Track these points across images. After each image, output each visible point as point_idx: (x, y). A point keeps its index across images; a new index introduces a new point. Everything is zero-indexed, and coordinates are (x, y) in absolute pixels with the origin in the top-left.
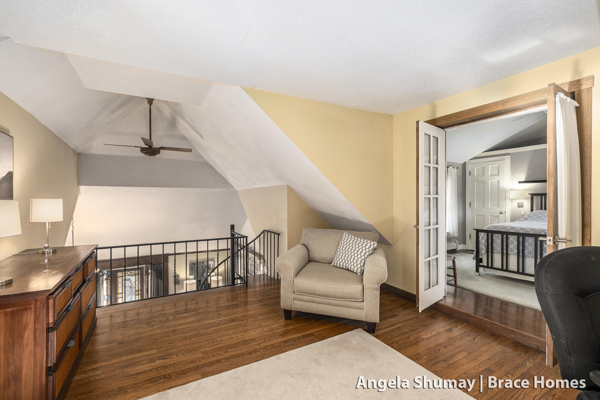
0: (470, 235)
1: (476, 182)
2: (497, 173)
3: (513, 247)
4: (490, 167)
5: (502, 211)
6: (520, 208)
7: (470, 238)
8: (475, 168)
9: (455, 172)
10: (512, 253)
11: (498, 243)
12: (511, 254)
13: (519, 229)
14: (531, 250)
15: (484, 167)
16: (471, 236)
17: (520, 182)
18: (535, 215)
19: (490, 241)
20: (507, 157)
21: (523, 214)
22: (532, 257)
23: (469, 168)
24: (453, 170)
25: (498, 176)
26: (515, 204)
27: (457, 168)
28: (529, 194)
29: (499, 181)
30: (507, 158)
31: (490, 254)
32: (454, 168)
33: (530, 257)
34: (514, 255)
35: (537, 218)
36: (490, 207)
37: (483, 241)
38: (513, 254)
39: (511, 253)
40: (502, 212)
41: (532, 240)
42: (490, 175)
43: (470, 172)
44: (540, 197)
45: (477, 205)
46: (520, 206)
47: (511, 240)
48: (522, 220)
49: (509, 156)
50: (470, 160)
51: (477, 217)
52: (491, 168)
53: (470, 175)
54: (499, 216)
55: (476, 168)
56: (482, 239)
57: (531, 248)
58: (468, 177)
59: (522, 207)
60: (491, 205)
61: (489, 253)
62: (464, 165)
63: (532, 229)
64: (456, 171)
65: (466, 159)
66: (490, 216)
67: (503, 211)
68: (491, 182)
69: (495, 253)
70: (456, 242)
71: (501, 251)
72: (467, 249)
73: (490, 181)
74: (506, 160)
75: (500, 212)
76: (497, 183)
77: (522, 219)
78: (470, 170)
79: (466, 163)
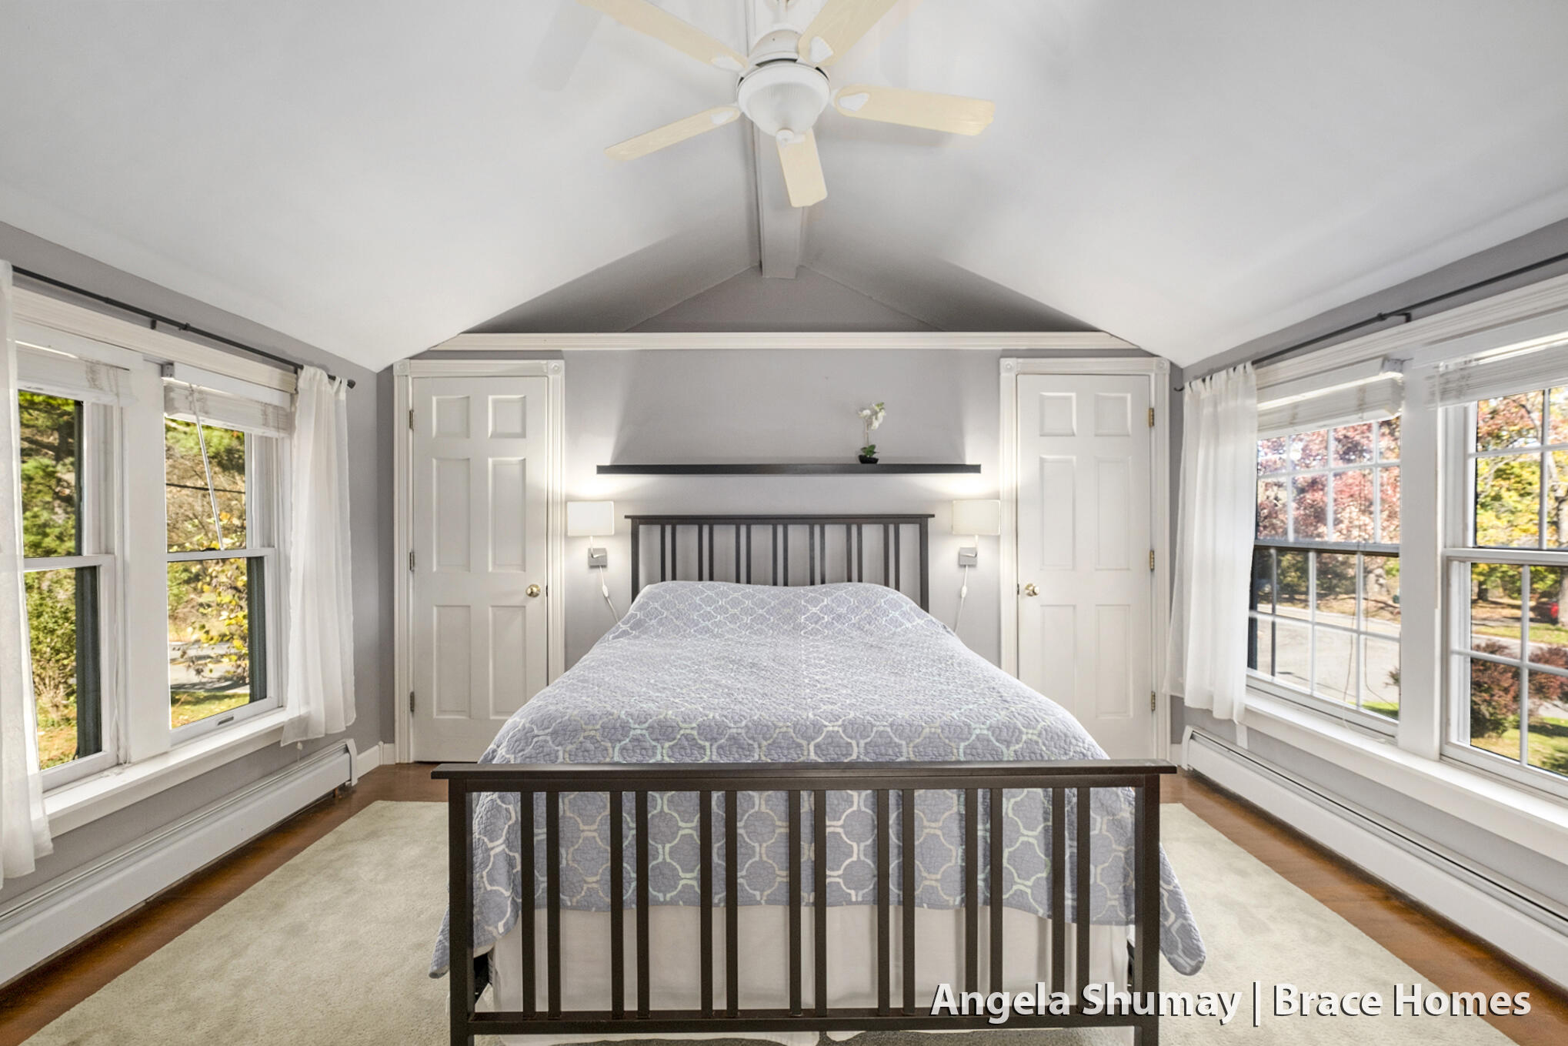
0: (412, 697)
1: (434, 461)
2: (518, 429)
3: (671, 853)
4: (490, 398)
5: (537, 587)
6: (596, 570)
7: (412, 710)
8: (431, 400)
9: (337, 402)
10: (668, 896)
11: (586, 838)
12: (665, 903)
13: (695, 733)
14: (765, 858)
15: (468, 398)
16: (417, 701)
17: (602, 470)
18: (664, 604)
19: (540, 834)
20: (553, 363)
21: (607, 595)
22: (770, 902)
23: (405, 396)
24: (329, 389)
25: (521, 441)
26: (581, 555)
27: (351, 384)
28: (626, 517)
29: (525, 459)
30: (556, 371)
31: (541, 917)
32: (332, 378)
33: (759, 903)
34: (677, 904)
35: (677, 618)
36: (490, 569)
37: (499, 846)
38: (673, 903)
39: (661, 898)
40: (535, 590)
41: (767, 801)
42: (491, 436)
43: (411, 413)
44: (657, 529)
45: (439, 563)
46: (597, 563)
47: (662, 811)
48: (625, 633)
49: (561, 363)
50: (411, 358)
51: (439, 615)
52: (495, 402)
53: (411, 425)
54: (524, 607)
55: (434, 399)
56: (490, 833)
57: (763, 851)
58: (403, 438)
59: (604, 566)
60: (494, 563)
61: (537, 912)
62: (386, 379)
63: (756, 724)
64: (343, 396)
65: (394, 353)
66: (490, 609)
67: (540, 587)
68: (495, 466)
69: (573, 908)
70: (347, 750)
71: (608, 900)
72: (398, 762)
73: (490, 461)
74: (551, 377)
75: (529, 591)
76: (517, 469)
77: (624, 627)
78: (411, 407)
79: (395, 373)
